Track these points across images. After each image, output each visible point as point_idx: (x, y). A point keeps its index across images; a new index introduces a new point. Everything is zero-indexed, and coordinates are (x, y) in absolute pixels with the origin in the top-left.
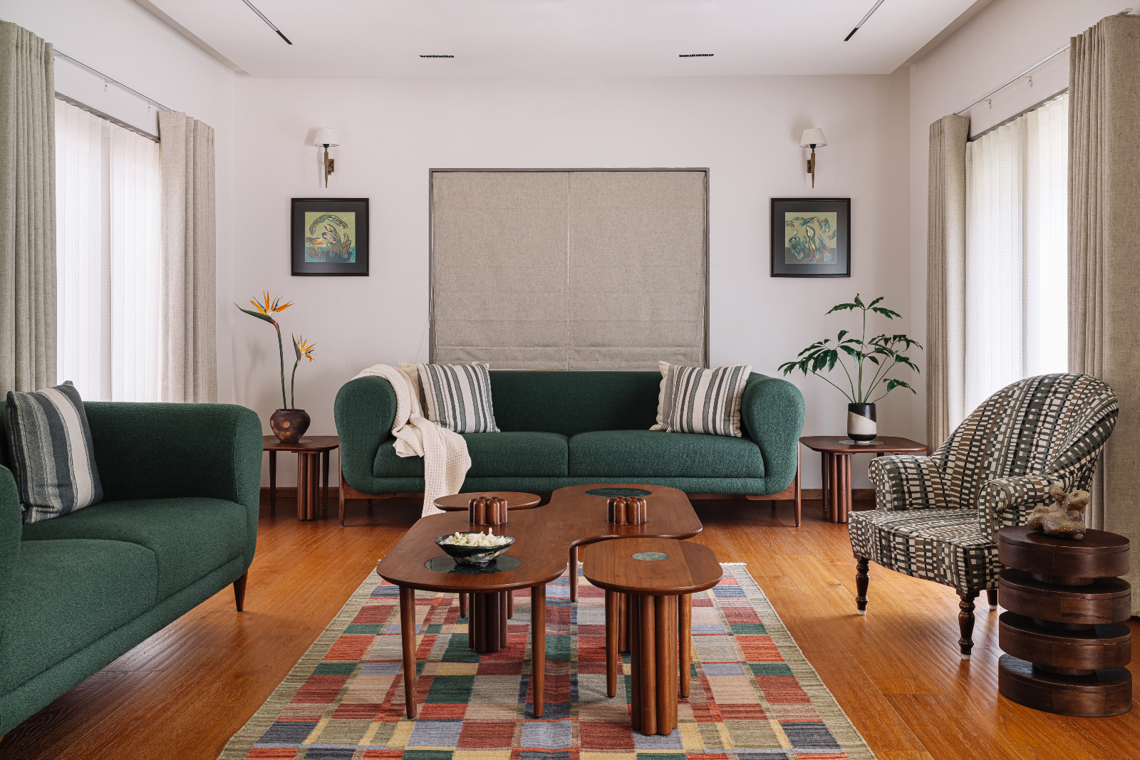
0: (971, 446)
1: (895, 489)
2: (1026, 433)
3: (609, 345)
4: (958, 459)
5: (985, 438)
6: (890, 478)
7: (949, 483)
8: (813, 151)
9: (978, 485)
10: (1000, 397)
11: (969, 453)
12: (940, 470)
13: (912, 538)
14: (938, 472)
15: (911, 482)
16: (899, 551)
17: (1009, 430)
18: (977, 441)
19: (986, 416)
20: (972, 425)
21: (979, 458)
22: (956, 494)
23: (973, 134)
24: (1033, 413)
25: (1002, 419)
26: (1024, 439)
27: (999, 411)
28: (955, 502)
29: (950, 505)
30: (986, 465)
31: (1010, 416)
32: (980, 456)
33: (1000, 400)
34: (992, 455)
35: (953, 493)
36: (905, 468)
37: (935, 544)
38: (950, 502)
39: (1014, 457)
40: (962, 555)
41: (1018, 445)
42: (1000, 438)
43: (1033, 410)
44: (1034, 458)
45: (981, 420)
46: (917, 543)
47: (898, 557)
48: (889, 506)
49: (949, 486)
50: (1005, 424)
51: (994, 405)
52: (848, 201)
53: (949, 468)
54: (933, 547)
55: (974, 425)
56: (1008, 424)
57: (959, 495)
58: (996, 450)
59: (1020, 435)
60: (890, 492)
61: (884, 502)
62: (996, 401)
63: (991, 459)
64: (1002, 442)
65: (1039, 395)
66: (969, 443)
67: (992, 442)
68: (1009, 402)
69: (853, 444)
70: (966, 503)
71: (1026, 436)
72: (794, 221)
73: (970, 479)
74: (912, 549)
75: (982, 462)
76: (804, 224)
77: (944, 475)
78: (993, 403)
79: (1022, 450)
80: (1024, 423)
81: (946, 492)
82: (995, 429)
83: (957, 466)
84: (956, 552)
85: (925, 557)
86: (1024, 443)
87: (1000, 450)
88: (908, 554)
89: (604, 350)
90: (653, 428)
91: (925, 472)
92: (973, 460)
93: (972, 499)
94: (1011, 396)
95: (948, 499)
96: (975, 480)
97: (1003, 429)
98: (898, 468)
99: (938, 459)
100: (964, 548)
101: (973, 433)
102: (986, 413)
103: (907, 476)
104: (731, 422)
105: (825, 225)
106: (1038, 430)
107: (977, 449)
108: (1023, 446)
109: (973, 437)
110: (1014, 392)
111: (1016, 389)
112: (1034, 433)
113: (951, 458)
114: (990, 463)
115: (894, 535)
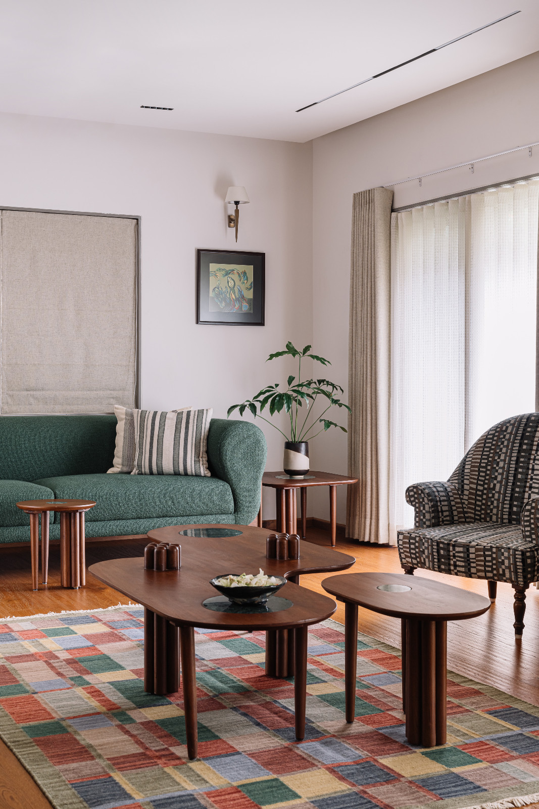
0: (479, 471)
1: (433, 509)
2: (522, 460)
3: (43, 390)
4: (471, 483)
5: (489, 465)
6: (429, 500)
7: (466, 502)
8: (237, 207)
9: (487, 503)
10: (496, 432)
11: (478, 478)
12: (460, 493)
13: (472, 547)
14: (458, 494)
15: (443, 503)
16: (458, 559)
17: (507, 458)
18: (483, 467)
19: (488, 447)
20: (477, 455)
21: (486, 481)
22: (471, 511)
23: (396, 206)
24: (526, 444)
25: (501, 450)
26: (521, 464)
27: (497, 443)
28: (471, 518)
29: (468, 520)
30: (492, 486)
31: (507, 446)
32: (487, 479)
33: (497, 434)
34: (496, 478)
35: (470, 510)
36: (438, 491)
37: (494, 550)
38: (468, 517)
39: (514, 479)
40: (520, 557)
41: (516, 470)
42: (501, 464)
43: (526, 441)
44: (532, 479)
45: (483, 451)
46: (477, 550)
47: (458, 563)
48: (428, 523)
49: (466, 505)
50: (503, 453)
51: (492, 439)
52: (263, 255)
53: (466, 490)
54: (493, 553)
55: (479, 455)
56: (506, 453)
57: (473, 512)
58: (499, 474)
59: (517, 461)
60: (429, 512)
61: (424, 520)
62: (494, 435)
63: (495, 482)
64: (503, 468)
65: (529, 429)
66: (477, 469)
67: (495, 468)
68: (505, 436)
69: (289, 478)
70: (478, 518)
71: (522, 462)
72: (217, 272)
73: (481, 499)
74: (472, 556)
75: (489, 484)
76: (226, 275)
77: (463, 496)
78: (491, 436)
79: (520, 473)
80: (519, 452)
81: (465, 510)
82: (496, 458)
83: (471, 488)
84: (515, 555)
85: (485, 561)
86: (521, 467)
87: (502, 474)
88: (469, 560)
89: (38, 394)
90: (110, 471)
91: (450, 494)
92: (482, 483)
93: (483, 514)
94: (506, 430)
95: (466, 515)
96: (484, 499)
97: (502, 457)
98: (434, 492)
99: (456, 483)
100: (522, 551)
101: (479, 461)
102: (487, 445)
103: (440, 498)
104: (201, 463)
105: (244, 276)
106: (532, 457)
107: (484, 474)
108: (520, 470)
109: (480, 464)
110: (507, 428)
111: (508, 425)
112: (530, 459)
113: (466, 482)
114: (495, 485)
115: (454, 546)
